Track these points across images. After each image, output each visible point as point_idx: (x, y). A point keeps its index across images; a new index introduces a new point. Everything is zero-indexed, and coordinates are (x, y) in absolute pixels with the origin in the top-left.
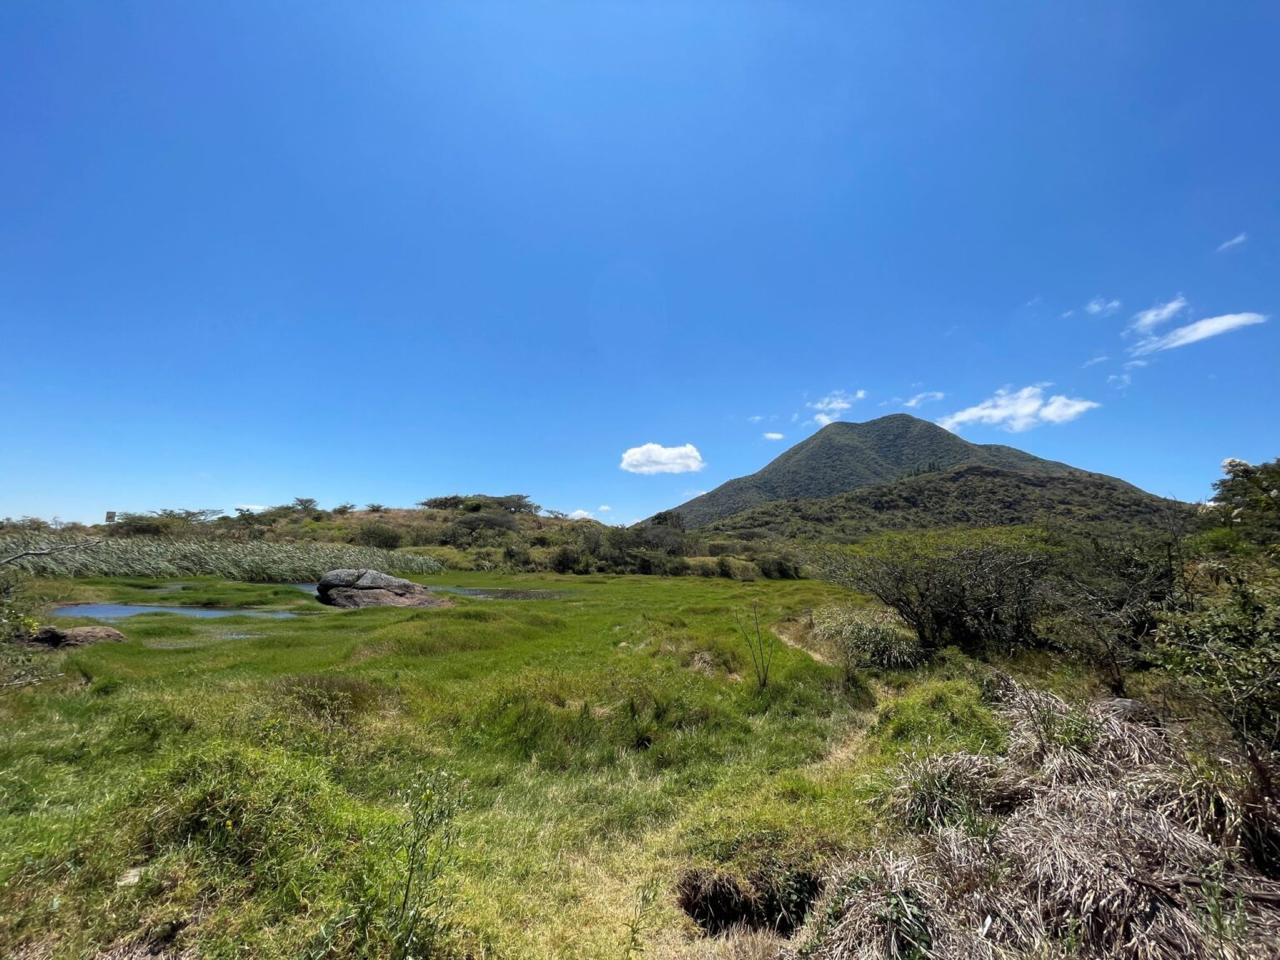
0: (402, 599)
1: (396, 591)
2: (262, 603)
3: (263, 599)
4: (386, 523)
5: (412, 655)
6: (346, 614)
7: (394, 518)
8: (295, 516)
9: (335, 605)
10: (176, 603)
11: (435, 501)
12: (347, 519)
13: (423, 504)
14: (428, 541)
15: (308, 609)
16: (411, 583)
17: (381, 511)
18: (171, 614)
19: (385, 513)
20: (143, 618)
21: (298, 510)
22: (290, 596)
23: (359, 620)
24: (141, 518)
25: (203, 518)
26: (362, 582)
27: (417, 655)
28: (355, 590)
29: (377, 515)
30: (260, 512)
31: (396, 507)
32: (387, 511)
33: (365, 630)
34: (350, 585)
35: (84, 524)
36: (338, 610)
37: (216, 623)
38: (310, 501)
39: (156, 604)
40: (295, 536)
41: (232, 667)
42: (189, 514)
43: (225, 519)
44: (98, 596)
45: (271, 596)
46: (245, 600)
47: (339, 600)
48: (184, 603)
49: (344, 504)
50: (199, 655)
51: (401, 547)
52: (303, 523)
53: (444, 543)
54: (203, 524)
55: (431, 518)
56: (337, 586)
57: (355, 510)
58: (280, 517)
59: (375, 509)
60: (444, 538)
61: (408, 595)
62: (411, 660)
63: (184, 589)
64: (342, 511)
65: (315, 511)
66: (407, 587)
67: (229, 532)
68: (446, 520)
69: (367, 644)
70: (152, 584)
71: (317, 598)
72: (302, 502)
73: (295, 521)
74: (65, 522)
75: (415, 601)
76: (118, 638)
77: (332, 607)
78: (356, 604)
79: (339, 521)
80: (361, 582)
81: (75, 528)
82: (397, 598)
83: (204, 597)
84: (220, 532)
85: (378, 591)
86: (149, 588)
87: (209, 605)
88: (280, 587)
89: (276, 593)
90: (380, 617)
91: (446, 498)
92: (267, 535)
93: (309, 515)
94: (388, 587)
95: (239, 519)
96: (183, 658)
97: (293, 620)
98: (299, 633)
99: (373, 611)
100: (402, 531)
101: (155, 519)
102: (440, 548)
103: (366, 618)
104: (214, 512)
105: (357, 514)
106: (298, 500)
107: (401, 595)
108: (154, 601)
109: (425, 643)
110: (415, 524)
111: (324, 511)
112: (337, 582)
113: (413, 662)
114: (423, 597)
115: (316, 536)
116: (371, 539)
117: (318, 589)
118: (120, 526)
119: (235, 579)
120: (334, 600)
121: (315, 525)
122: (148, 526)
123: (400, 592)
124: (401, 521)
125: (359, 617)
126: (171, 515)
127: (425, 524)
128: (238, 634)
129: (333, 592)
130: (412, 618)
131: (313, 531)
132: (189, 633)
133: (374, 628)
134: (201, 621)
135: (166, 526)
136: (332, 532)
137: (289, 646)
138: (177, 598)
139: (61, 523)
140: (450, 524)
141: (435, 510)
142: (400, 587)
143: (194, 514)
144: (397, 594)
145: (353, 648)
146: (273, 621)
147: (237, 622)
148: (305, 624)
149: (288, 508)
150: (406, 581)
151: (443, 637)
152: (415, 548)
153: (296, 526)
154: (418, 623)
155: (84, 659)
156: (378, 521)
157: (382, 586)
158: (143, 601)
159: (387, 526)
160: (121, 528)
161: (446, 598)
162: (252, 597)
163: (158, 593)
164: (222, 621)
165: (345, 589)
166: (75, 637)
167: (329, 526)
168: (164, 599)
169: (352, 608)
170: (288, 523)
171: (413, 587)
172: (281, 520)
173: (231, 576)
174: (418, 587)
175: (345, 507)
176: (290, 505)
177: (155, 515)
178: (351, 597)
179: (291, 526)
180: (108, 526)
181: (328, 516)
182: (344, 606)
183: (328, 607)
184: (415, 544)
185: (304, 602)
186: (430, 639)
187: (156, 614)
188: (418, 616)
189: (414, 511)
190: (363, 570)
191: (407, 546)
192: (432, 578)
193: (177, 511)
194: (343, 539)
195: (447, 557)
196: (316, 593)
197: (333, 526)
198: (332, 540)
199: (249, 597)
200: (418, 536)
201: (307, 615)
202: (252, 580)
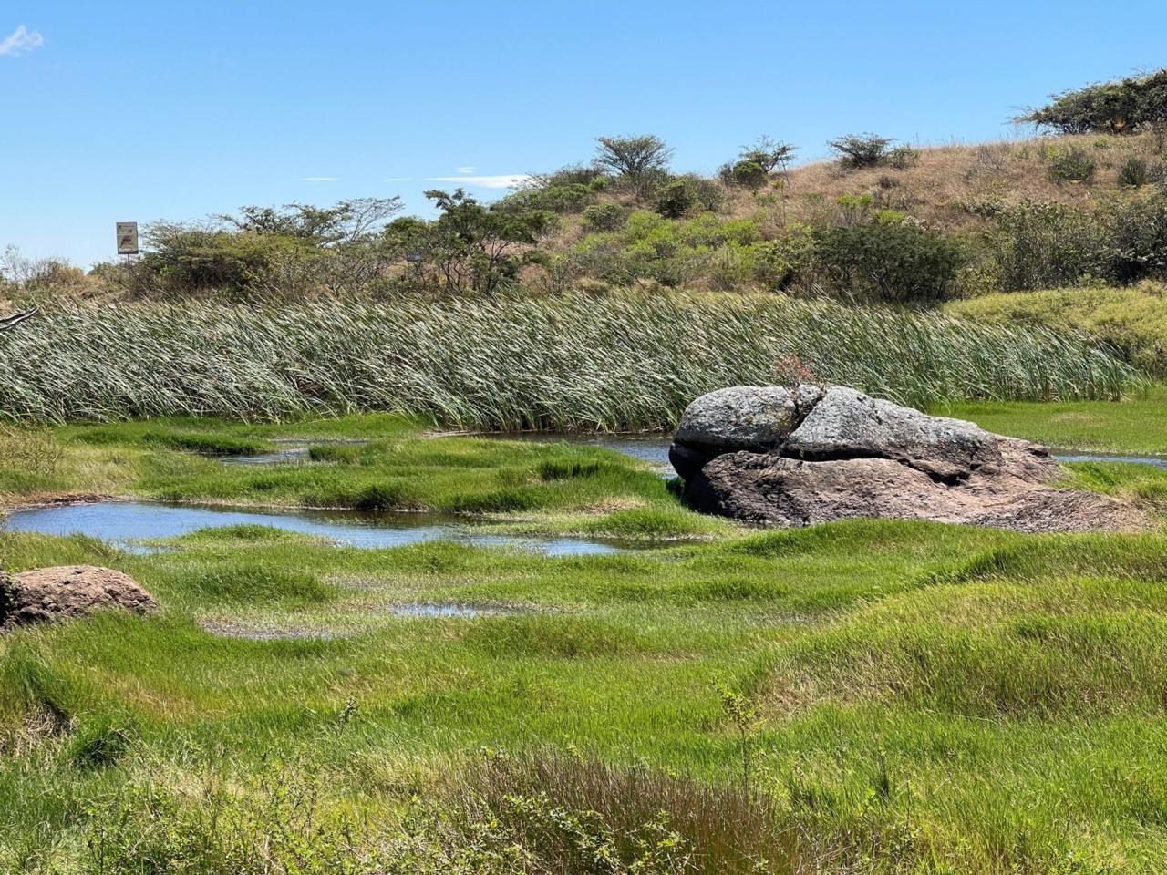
0: (957, 495)
1: (935, 464)
2: (510, 503)
3: (515, 490)
4: (903, 206)
5: (966, 710)
6: (756, 549)
7: (929, 186)
8: (606, 201)
9: (728, 514)
10: (293, 502)
11: (1086, 101)
12: (769, 201)
13: (1040, 119)
14: (1064, 269)
15: (643, 528)
16: (985, 435)
17: (884, 162)
18: (277, 534)
19: (900, 166)
20: (210, 545)
21: (612, 182)
22: (594, 482)
23: (800, 572)
24: (198, 239)
25: (350, 227)
26: (810, 433)
27: (984, 711)
28: (791, 463)
29: (869, 176)
30: (498, 197)
31: (936, 145)
32: (902, 160)
33: (813, 608)
34: (773, 442)
35: (72, 266)
36: (736, 533)
37: (383, 565)
38: (643, 146)
39: (245, 502)
40: (614, 275)
41: (406, 710)
42: (317, 219)
43: (401, 226)
44: (111, 477)
45: (535, 482)
46: (467, 492)
47: (744, 498)
48: (310, 501)
49: (755, 146)
50: (323, 666)
51: (959, 295)
52: (630, 228)
53: (1126, 273)
54: (353, 249)
55: (1072, 171)
56: (729, 447)
57: (791, 166)
58: (559, 209)
59: (863, 157)
60: (1128, 254)
61: (977, 480)
62: (958, 729)
63: (314, 455)
64: (750, 174)
65: (664, 178)
66: (971, 448)
67: (418, 270)
68: (1132, 176)
69: (810, 658)
70: (237, 441)
71: (672, 487)
72: (621, 152)
73: (604, 222)
74: (32, 261)
75: (1004, 504)
76: (138, 604)
77: (723, 520)
78: (798, 512)
79: (743, 210)
80: (808, 433)
81: (55, 278)
82: (938, 492)
83: (359, 482)
84: (393, 271)
85: (866, 464)
86: (234, 452)
87: (372, 508)
88: (565, 452)
89: (550, 473)
90: (874, 562)
91: (1129, 85)
92: (529, 275)
93: (645, 194)
94: (899, 450)
95: (442, 226)
96: (291, 670)
97: (592, 564)
98: (605, 612)
99: (857, 538)
100: (962, 234)
101: (230, 240)
102: (1111, 293)
103: (824, 562)
104: (377, 205)
105: (802, 179)
106: (607, 144)
107: (951, 481)
108: (236, 492)
109: (1016, 662)
110: (1011, 201)
111: (692, 180)
112: (727, 432)
113: (968, 734)
114: (1034, 487)
115: (672, 272)
116: (853, 272)
117: (675, 459)
118: (153, 265)
119: (445, 422)
120: (727, 495)
121: (666, 229)
122: (218, 260)
123: (948, 468)
124: (958, 194)
125: (804, 559)
126: (266, 222)
127: (1049, 197)
128: (441, 603)
129: (718, 467)
130: (979, 570)
131: (663, 251)
132: (313, 595)
133: (841, 601)
134: (345, 558)
135: (256, 261)
136: (722, 253)
137: (571, 651)
138: (296, 487)
139: (24, 265)
140: (1147, 192)
141: (1088, 140)
142: (945, 449)
143: (324, 218)
144: (936, 477)
145: (760, 673)
146: (538, 565)
147: (436, 566)
148: (626, 581)
149: (584, 177)
150: (968, 428)
151: (1082, 644)
152: (1014, 299)
153: (609, 237)
154: (997, 587)
155: (47, 660)
156: (879, 202)
157: (881, 443)
158: (216, 492)
159: (904, 219)
160: (157, 270)
161: (1125, 493)
162: (484, 484)
163: (258, 468)
164: (401, 560)
165: (755, 457)
166: (38, 596)
167: (716, 232)
168: (262, 487)
169: (785, 526)
170: (585, 229)
171: (993, 450)
172: (563, 220)
173: (434, 417)
174: (1014, 451)
175: (760, 158)
176: (587, 165)
177: (230, 228)
178: (777, 485)
179: (594, 239)
180: (128, 266)
181: (707, 195)
182: (758, 519)
183: (709, 520)
184: (1016, 281)
185: (632, 503)
186: (1036, 652)
187: (240, 533)
188: (1000, 564)
189: (1005, 149)
190: (808, 390)
191: (987, 289)
192: (1086, 416)
193: (280, 213)
194: (761, 276)
195: (1141, 328)
196: (669, 472)
197: (725, 231)
198: (724, 282)
199: (477, 483)
200: (1022, 248)
201: (641, 546)
202: (492, 428)
